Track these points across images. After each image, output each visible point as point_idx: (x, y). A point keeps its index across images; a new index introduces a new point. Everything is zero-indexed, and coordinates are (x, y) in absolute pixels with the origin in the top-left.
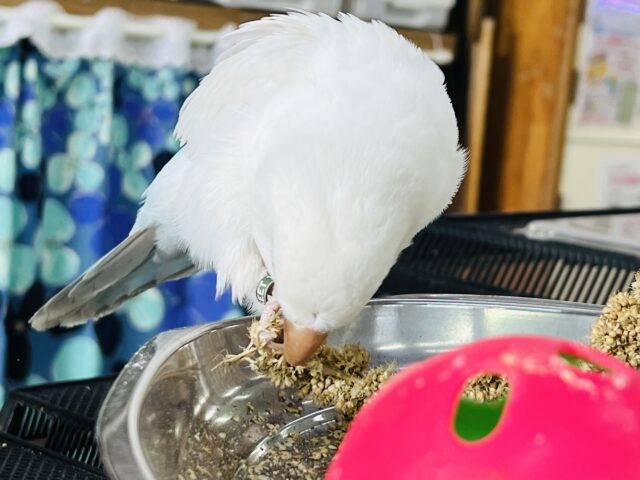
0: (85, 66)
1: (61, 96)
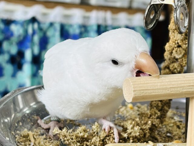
0: (52, 24)
1: (45, 33)
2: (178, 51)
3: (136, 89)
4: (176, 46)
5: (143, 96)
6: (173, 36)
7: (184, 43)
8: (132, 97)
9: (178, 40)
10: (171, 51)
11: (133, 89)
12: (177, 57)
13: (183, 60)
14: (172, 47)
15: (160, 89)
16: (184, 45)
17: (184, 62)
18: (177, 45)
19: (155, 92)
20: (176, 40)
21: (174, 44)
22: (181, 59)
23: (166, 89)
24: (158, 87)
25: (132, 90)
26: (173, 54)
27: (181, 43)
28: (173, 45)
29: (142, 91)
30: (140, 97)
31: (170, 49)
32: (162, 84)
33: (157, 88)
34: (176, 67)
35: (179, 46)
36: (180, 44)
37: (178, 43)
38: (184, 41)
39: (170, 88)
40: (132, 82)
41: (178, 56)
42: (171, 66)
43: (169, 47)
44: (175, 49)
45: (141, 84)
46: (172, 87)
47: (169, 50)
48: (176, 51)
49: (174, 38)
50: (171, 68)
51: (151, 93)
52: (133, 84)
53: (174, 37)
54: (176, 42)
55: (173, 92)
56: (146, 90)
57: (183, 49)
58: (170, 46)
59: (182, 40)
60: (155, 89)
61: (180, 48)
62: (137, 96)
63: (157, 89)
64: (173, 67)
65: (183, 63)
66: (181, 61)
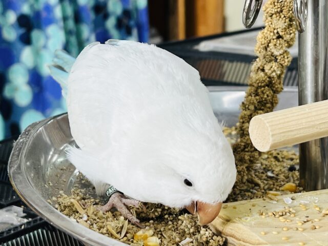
2: (278, 45)
3: (274, 133)
4: (274, 37)
5: (283, 141)
6: (270, 23)
7: (287, 33)
8: (270, 144)
9: (277, 29)
10: (266, 45)
11: (271, 134)
12: (276, 53)
13: (284, 57)
14: (269, 39)
15: (305, 128)
16: (288, 36)
17: (286, 60)
18: (277, 35)
19: (300, 134)
20: (274, 29)
21: (272, 34)
22: (282, 56)
23: (313, 126)
24: (303, 125)
25: (269, 134)
26: (268, 49)
27: (283, 33)
28: (270, 36)
29: (282, 135)
30: (280, 142)
31: (266, 42)
32: (309, 120)
33: (301, 127)
34: (275, 68)
35: (279, 37)
36: (281, 34)
37: (278, 33)
38: (287, 30)
39: (320, 124)
40: (268, 122)
41: (277, 51)
42: (267, 68)
43: (263, 39)
44: (273, 42)
45: (280, 124)
46: (322, 123)
47: (263, 43)
48: (275, 45)
49: (271, 26)
50: (266, 71)
51: (295, 135)
52: (270, 126)
53: (272, 24)
54: (275, 31)
55: (322, 130)
56: (289, 131)
57: (285, 41)
58: (265, 38)
59: (285, 29)
60: (300, 129)
61: (280, 39)
62: (276, 142)
63: (303, 128)
64: (270, 70)
65: (285, 62)
66: (282, 59)
